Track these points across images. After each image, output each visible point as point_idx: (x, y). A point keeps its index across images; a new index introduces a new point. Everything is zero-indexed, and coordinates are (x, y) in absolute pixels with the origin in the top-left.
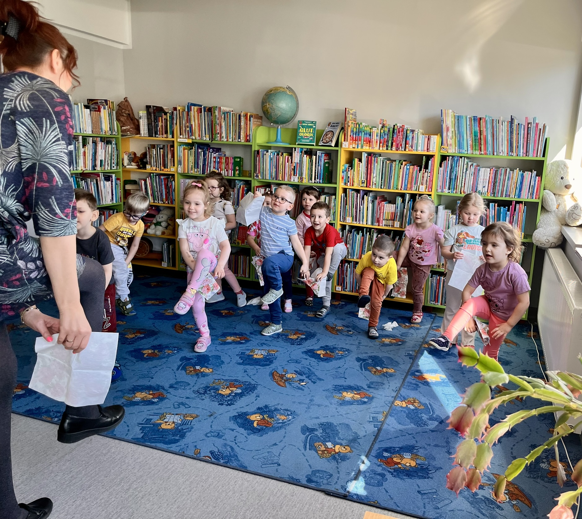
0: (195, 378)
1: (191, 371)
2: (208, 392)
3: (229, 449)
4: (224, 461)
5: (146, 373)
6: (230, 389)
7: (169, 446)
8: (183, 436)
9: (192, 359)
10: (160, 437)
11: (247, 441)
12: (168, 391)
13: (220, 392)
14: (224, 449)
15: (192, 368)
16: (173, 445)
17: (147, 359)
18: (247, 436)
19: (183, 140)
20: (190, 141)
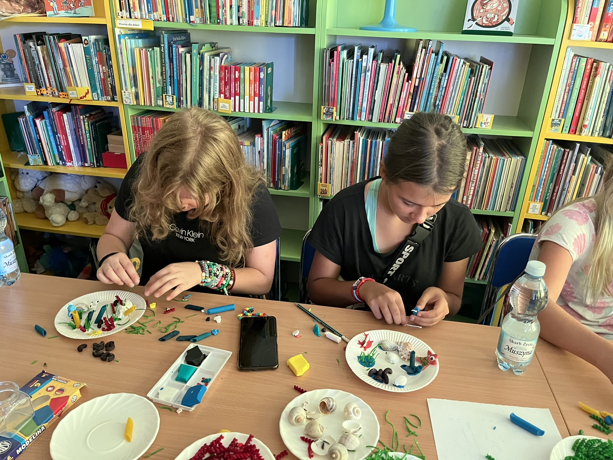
19: (131, 22)
20: (150, 26)
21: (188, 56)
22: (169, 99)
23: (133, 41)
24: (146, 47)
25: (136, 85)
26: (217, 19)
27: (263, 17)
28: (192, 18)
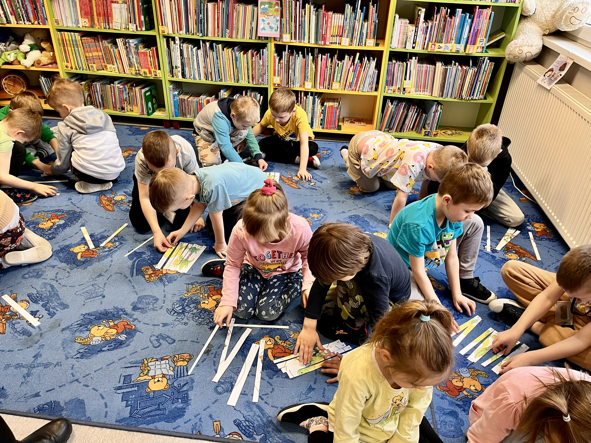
0: (161, 286)
1: (150, 275)
2: (188, 309)
3: (258, 413)
4: (260, 437)
5: (91, 288)
6: (214, 298)
7: (175, 424)
8: (186, 400)
9: (143, 253)
10: (156, 410)
11: (273, 389)
12: (135, 317)
13: (203, 306)
14: (252, 414)
15: (150, 269)
16: (179, 420)
17: (84, 263)
18: (270, 381)
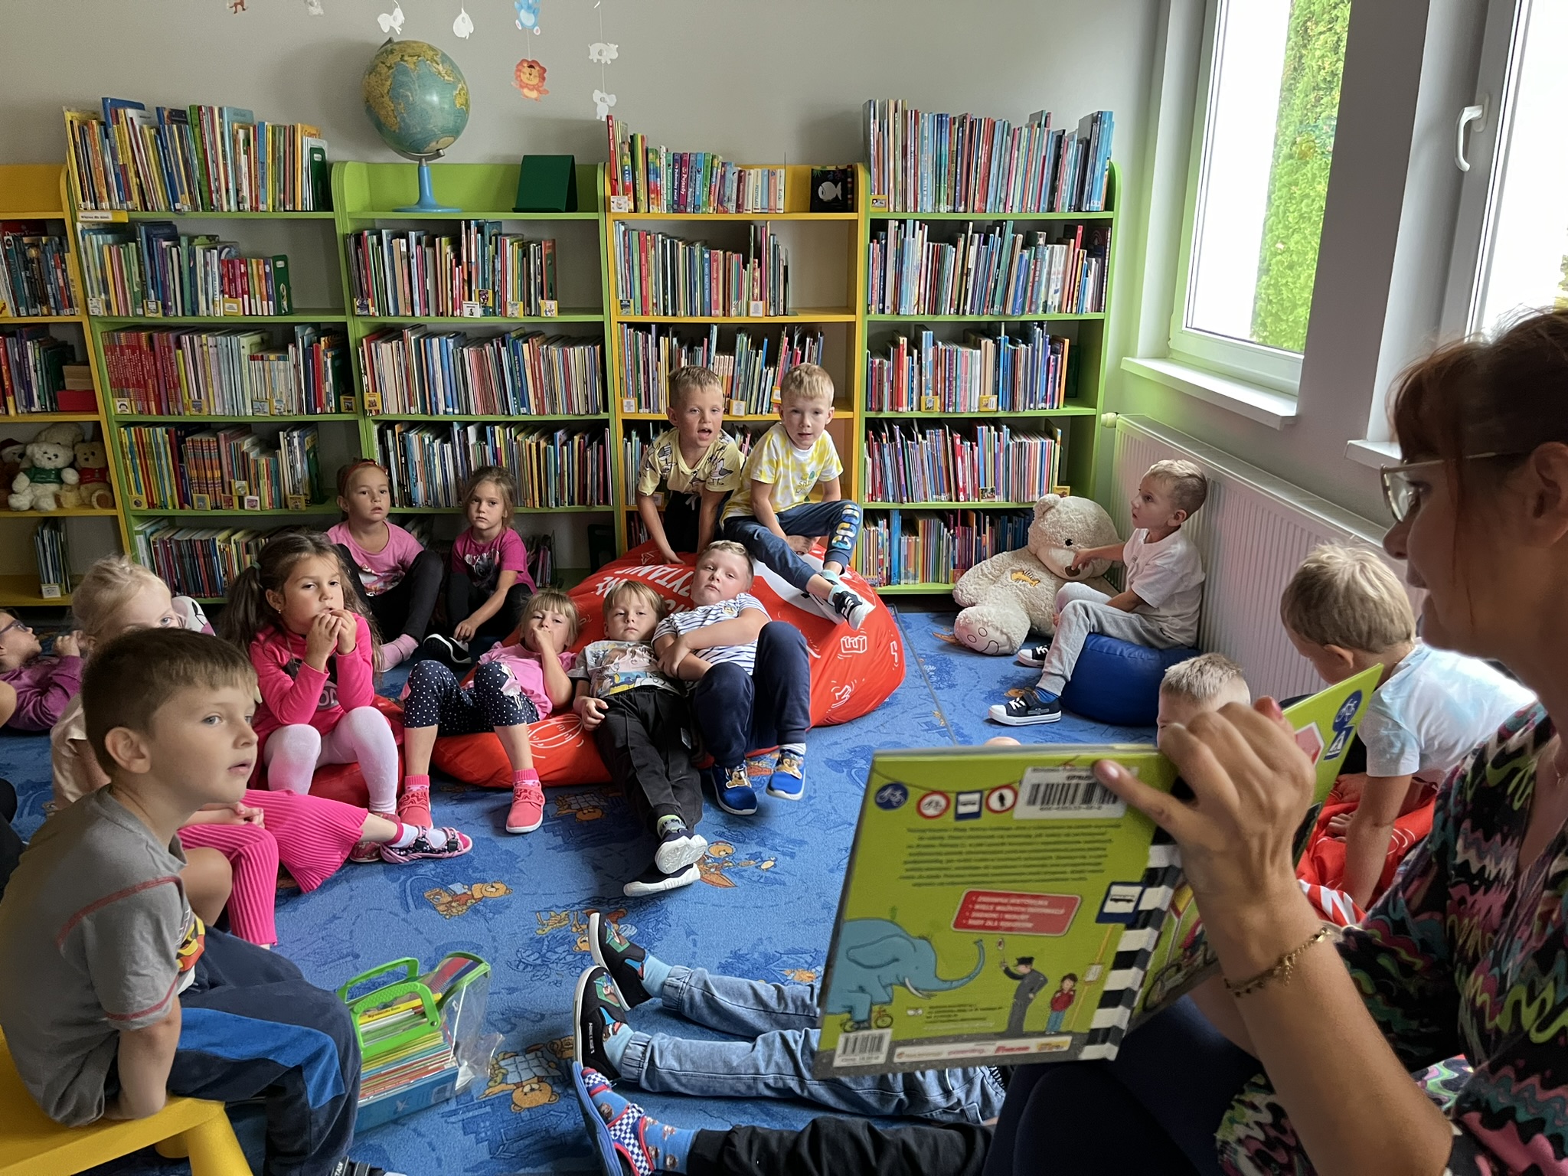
0: (478, 922)
1: (448, 905)
15: (444, 894)
19: (98, 214)
20: (124, 218)
21: (174, 250)
22: (152, 306)
23: (100, 237)
24: (117, 243)
25: (107, 292)
26: (209, 205)
27: (270, 201)
28: (178, 206)
